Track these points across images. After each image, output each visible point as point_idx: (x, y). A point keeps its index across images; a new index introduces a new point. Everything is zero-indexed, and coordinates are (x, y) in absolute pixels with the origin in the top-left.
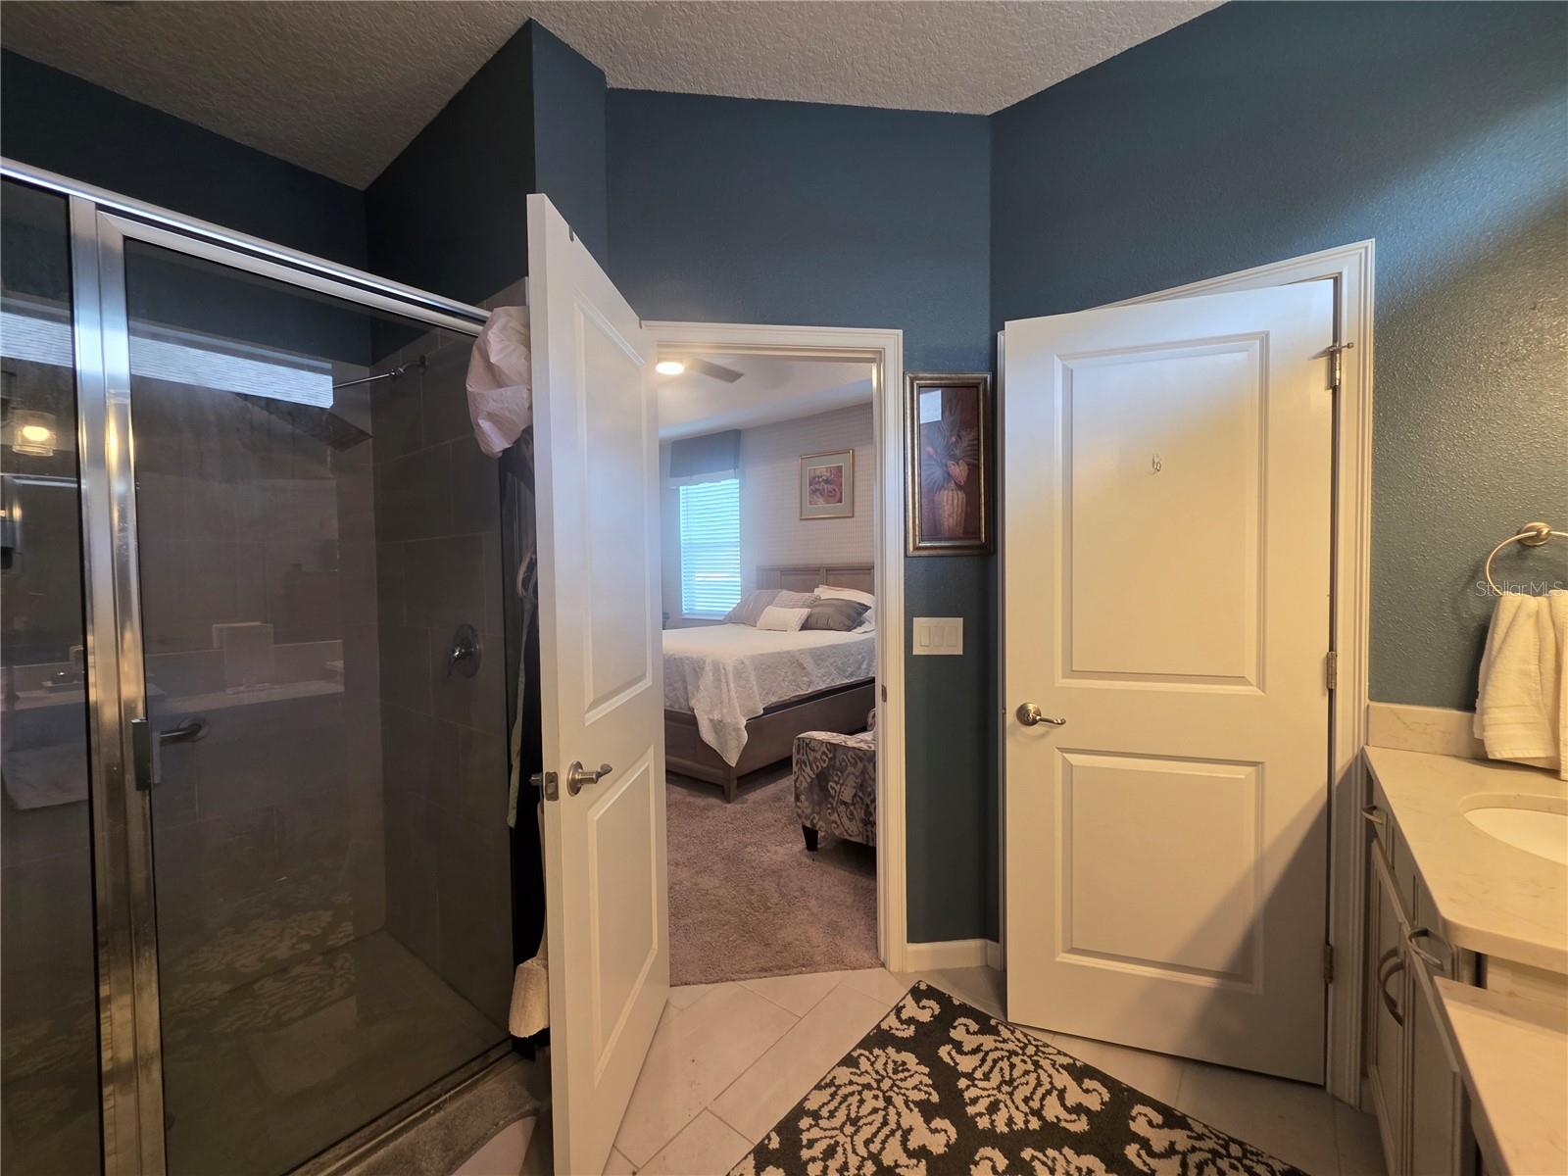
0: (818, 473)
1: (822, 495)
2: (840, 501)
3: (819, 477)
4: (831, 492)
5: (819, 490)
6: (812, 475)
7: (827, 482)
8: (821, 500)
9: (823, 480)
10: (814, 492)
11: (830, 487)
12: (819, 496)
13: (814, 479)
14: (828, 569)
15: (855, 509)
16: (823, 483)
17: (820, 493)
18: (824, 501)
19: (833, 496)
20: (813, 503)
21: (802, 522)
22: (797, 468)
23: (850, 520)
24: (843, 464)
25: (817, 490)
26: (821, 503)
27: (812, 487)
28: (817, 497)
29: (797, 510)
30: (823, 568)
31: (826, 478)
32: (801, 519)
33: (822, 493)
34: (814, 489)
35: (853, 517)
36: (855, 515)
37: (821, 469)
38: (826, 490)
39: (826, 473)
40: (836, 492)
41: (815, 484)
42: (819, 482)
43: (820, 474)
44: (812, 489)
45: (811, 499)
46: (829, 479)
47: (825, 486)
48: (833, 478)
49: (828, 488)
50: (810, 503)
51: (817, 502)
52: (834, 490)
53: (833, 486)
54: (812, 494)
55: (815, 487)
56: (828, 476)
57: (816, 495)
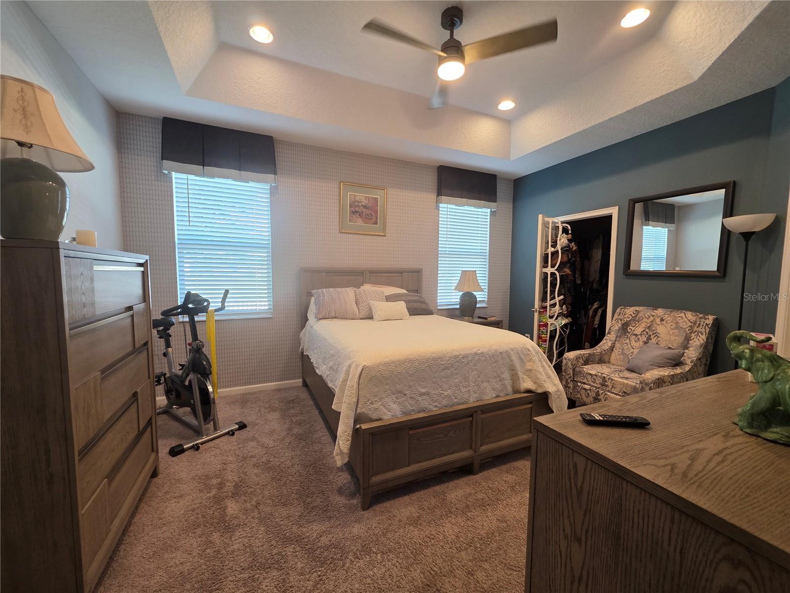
0: (358, 198)
1: (361, 217)
2: (376, 223)
3: (358, 202)
4: (368, 215)
5: (358, 212)
6: (353, 200)
7: (365, 207)
8: (360, 220)
9: (362, 206)
10: (354, 213)
11: (368, 212)
12: (359, 217)
13: (354, 202)
14: (372, 272)
15: (387, 231)
16: (362, 208)
17: (359, 215)
18: (362, 221)
19: (369, 219)
20: (353, 221)
21: (342, 234)
22: (338, 190)
23: (382, 238)
24: (378, 197)
25: (356, 212)
26: (360, 222)
27: (352, 208)
28: (357, 218)
29: (338, 224)
30: (367, 272)
31: (364, 204)
32: (340, 232)
33: (361, 215)
34: (354, 211)
35: (385, 236)
36: (387, 235)
37: (361, 197)
38: (364, 213)
39: (364, 201)
40: (372, 216)
41: (355, 207)
42: (359, 206)
43: (360, 200)
44: (352, 210)
45: (351, 218)
46: (368, 206)
47: (364, 210)
48: (370, 205)
49: (366, 212)
50: (350, 221)
51: (356, 220)
52: (371, 214)
53: (370, 211)
54: (352, 215)
55: (355, 209)
56: (366, 203)
57: (356, 216)
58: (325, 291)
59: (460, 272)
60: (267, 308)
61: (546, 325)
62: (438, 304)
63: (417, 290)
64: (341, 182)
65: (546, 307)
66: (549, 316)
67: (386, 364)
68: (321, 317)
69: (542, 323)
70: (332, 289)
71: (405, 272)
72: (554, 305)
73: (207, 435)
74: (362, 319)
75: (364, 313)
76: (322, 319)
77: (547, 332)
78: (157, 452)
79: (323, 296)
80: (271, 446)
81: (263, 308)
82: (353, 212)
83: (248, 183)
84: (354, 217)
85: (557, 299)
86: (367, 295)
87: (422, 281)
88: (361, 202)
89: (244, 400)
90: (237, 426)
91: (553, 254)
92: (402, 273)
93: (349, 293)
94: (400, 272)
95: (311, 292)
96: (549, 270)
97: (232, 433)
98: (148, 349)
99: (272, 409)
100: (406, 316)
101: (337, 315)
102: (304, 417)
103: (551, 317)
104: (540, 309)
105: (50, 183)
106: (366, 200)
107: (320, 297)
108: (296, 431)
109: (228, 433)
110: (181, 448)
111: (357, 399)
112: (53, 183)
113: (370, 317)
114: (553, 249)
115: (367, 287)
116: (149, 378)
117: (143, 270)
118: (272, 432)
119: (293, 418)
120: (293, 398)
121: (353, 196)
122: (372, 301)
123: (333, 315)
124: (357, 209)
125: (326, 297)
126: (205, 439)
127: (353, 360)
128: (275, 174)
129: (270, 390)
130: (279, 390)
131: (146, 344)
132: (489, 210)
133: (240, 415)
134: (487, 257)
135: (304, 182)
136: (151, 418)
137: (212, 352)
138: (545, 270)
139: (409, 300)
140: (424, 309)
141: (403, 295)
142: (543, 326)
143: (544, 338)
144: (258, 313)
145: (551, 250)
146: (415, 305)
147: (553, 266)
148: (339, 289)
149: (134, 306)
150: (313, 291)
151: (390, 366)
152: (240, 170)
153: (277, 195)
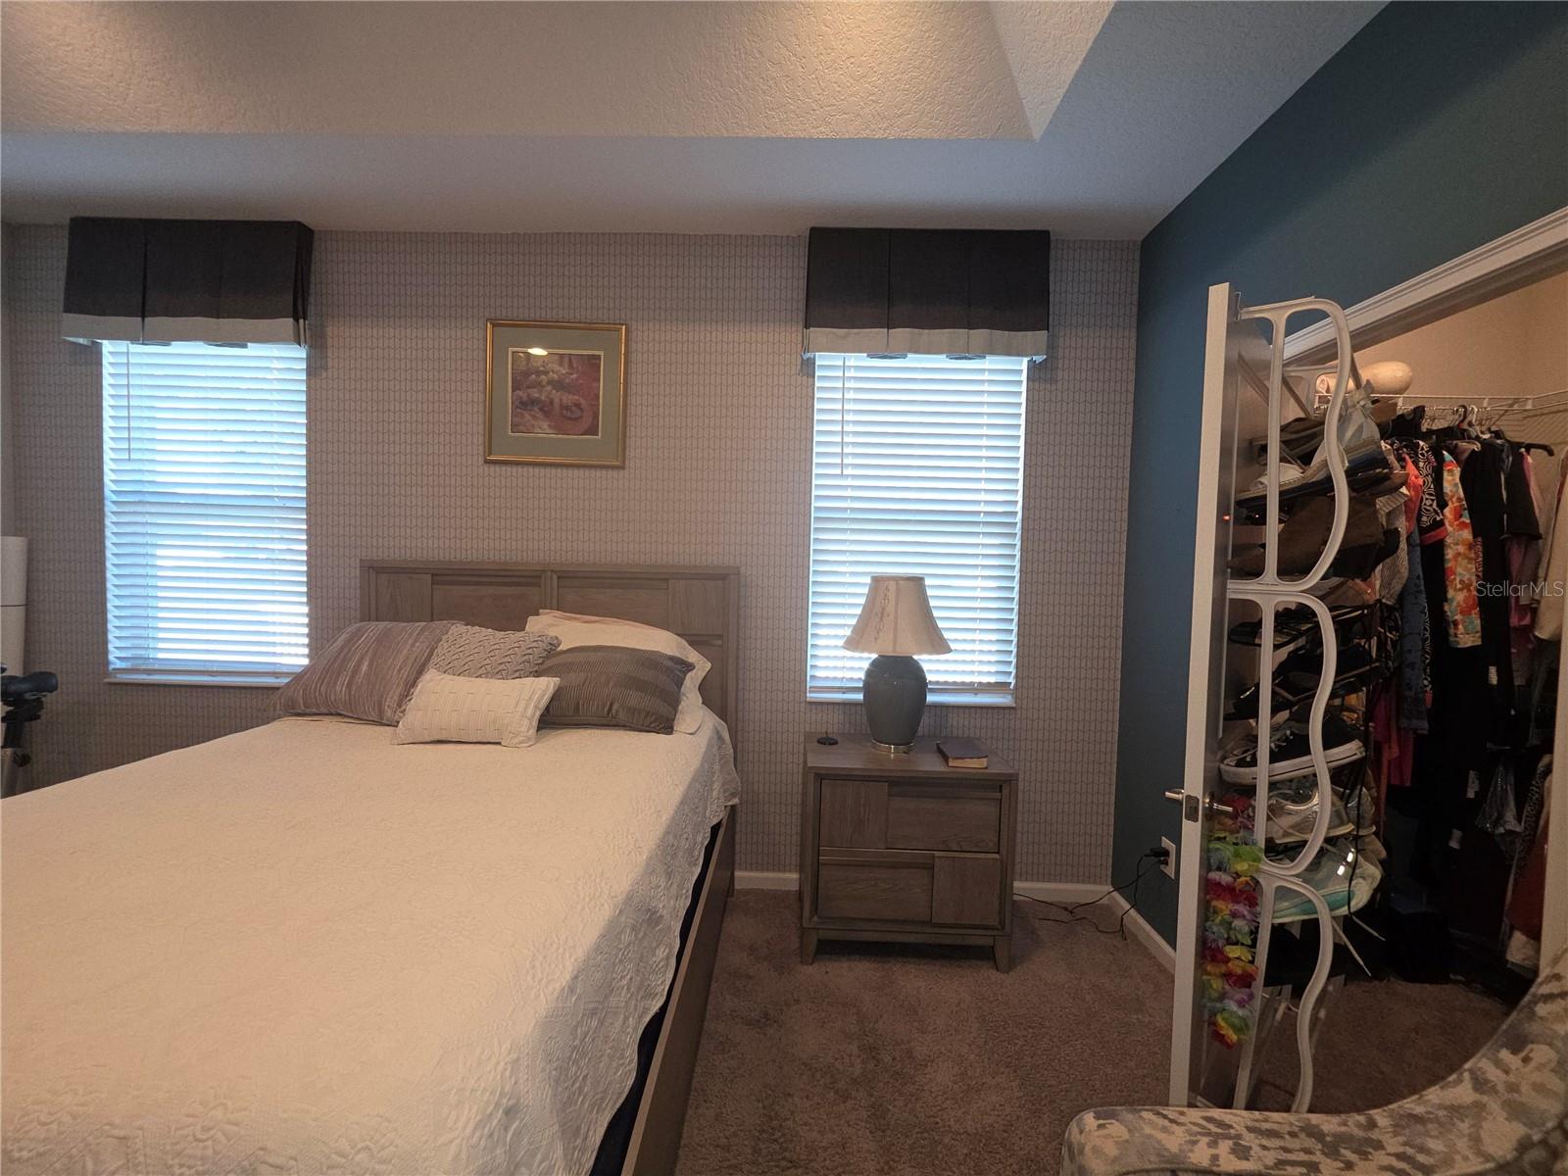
0: (537, 362)
1: (547, 415)
2: (593, 430)
3: (538, 373)
4: (567, 408)
5: (538, 402)
6: (522, 368)
8: (545, 425)
9: (550, 382)
10: (525, 404)
11: (568, 399)
12: (540, 415)
13: (526, 375)
14: (567, 575)
15: (630, 453)
16: (549, 388)
17: (541, 409)
18: (549, 426)
19: (575, 419)
20: (522, 428)
21: (492, 468)
22: (482, 344)
23: (615, 473)
24: (602, 353)
25: (533, 402)
26: (543, 431)
27: (520, 393)
28: (534, 417)
29: (480, 440)
30: (552, 574)
31: (555, 377)
32: (487, 462)
33: (546, 409)
34: (525, 399)
35: (622, 467)
36: (630, 463)
38: (557, 403)
39: (557, 368)
40: (581, 409)
41: (528, 387)
42: (539, 385)
43: (544, 367)
44: (521, 398)
45: (517, 419)
46: (567, 381)
47: (556, 396)
48: (576, 380)
49: (561, 400)
50: (515, 428)
51: (533, 426)
52: (578, 405)
53: (576, 397)
54: (519, 410)
55: (528, 395)
56: (562, 374)
57: (533, 413)
59: (868, 580)
61: (1250, 895)
62: (809, 684)
63: (722, 636)
64: (487, 320)
65: (1250, 791)
66: (1269, 841)
69: (1225, 878)
71: (678, 576)
72: (1302, 788)
77: (1254, 933)
82: (522, 403)
83: (245, 346)
84: (528, 417)
85: (1320, 760)
88: (546, 373)
91: (1291, 500)
92: (667, 580)
94: (662, 576)
96: (1271, 593)
103: (1280, 851)
104: (1213, 798)
106: (561, 364)
114: (1292, 474)
115: (548, 621)
121: (524, 356)
124: (535, 393)
128: (298, 315)
132: (1025, 360)
134: (1018, 530)
135: (370, 331)
138: (1241, 589)
142: (1230, 892)
143: (1237, 968)
145: (1279, 475)
147: (1293, 568)
152: (218, 317)
153: (324, 374)
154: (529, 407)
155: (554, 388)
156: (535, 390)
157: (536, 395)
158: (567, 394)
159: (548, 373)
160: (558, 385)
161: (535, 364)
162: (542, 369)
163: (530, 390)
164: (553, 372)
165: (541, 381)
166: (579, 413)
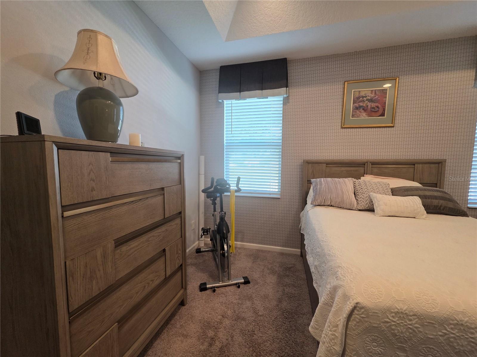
0: (363, 94)
1: (365, 111)
2: (383, 115)
3: (363, 97)
4: (373, 108)
6: (357, 96)
8: (364, 114)
9: (367, 100)
11: (374, 105)
12: (363, 111)
13: (358, 98)
14: (374, 163)
15: (397, 121)
16: (367, 102)
17: (363, 109)
18: (366, 114)
19: (375, 112)
20: (355, 116)
21: (344, 129)
22: (342, 90)
23: (390, 129)
24: (388, 88)
25: (360, 107)
26: (364, 116)
27: (356, 104)
28: (360, 112)
29: (340, 121)
30: (369, 163)
31: (369, 98)
32: (342, 128)
33: (365, 109)
35: (393, 127)
36: (396, 125)
37: (366, 91)
38: (369, 107)
39: (370, 95)
42: (364, 101)
43: (365, 95)
44: (356, 106)
45: (354, 113)
46: (374, 99)
47: (369, 104)
48: (378, 98)
49: (371, 105)
50: (353, 116)
51: (360, 115)
52: (378, 107)
53: (377, 104)
54: (355, 110)
55: (359, 105)
56: (372, 97)
57: (360, 111)
58: (322, 180)
60: (277, 190)
62: (469, 201)
63: (436, 184)
64: (345, 82)
67: (401, 314)
68: (317, 204)
70: (329, 179)
71: (419, 163)
73: (223, 281)
74: (360, 210)
75: (363, 205)
76: (318, 205)
78: (186, 289)
79: (321, 184)
80: (260, 314)
81: (274, 190)
82: (356, 108)
83: (267, 98)
84: (358, 112)
86: (367, 186)
87: (444, 174)
89: (256, 256)
90: (243, 281)
92: (414, 165)
93: (348, 184)
94: (412, 164)
95: (311, 181)
97: (238, 285)
98: (181, 217)
99: (273, 272)
100: (423, 215)
101: (332, 204)
102: (295, 290)
105: (110, 102)
106: (372, 94)
107: (318, 185)
108: (284, 304)
109: (236, 284)
110: (205, 287)
111: (342, 349)
112: (111, 101)
113: (371, 210)
115: (368, 178)
116: (182, 237)
117: (180, 162)
118: (266, 297)
119: (285, 288)
120: (291, 266)
121: (358, 92)
122: (374, 194)
123: (329, 204)
124: (361, 104)
125: (323, 186)
126: (221, 284)
127: (341, 283)
128: (287, 86)
129: (276, 252)
130: (282, 254)
131: (180, 213)
133: (250, 268)
136: (181, 265)
137: (232, 221)
139: (424, 196)
140: (450, 208)
141: (417, 189)
144: (270, 194)
146: (435, 202)
148: (336, 179)
149: (165, 188)
150: (312, 180)
151: (411, 320)
152: (262, 90)
153: (288, 104)
154: (359, 109)
155: (369, 102)
156: (362, 103)
157: (362, 105)
158: (373, 103)
159: (367, 97)
160: (371, 100)
161: (362, 95)
162: (364, 96)
163: (360, 103)
164: (368, 96)
165: (364, 100)
166: (377, 109)
